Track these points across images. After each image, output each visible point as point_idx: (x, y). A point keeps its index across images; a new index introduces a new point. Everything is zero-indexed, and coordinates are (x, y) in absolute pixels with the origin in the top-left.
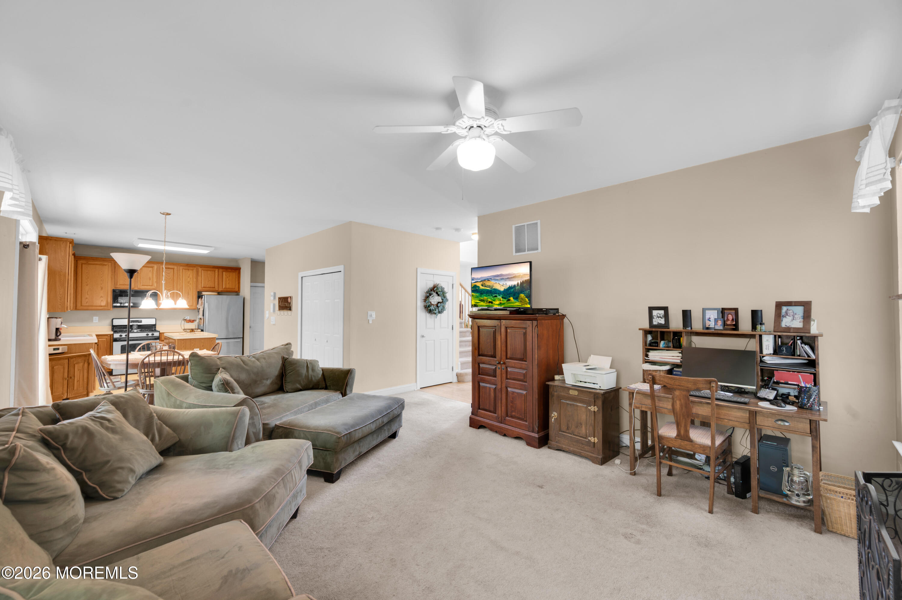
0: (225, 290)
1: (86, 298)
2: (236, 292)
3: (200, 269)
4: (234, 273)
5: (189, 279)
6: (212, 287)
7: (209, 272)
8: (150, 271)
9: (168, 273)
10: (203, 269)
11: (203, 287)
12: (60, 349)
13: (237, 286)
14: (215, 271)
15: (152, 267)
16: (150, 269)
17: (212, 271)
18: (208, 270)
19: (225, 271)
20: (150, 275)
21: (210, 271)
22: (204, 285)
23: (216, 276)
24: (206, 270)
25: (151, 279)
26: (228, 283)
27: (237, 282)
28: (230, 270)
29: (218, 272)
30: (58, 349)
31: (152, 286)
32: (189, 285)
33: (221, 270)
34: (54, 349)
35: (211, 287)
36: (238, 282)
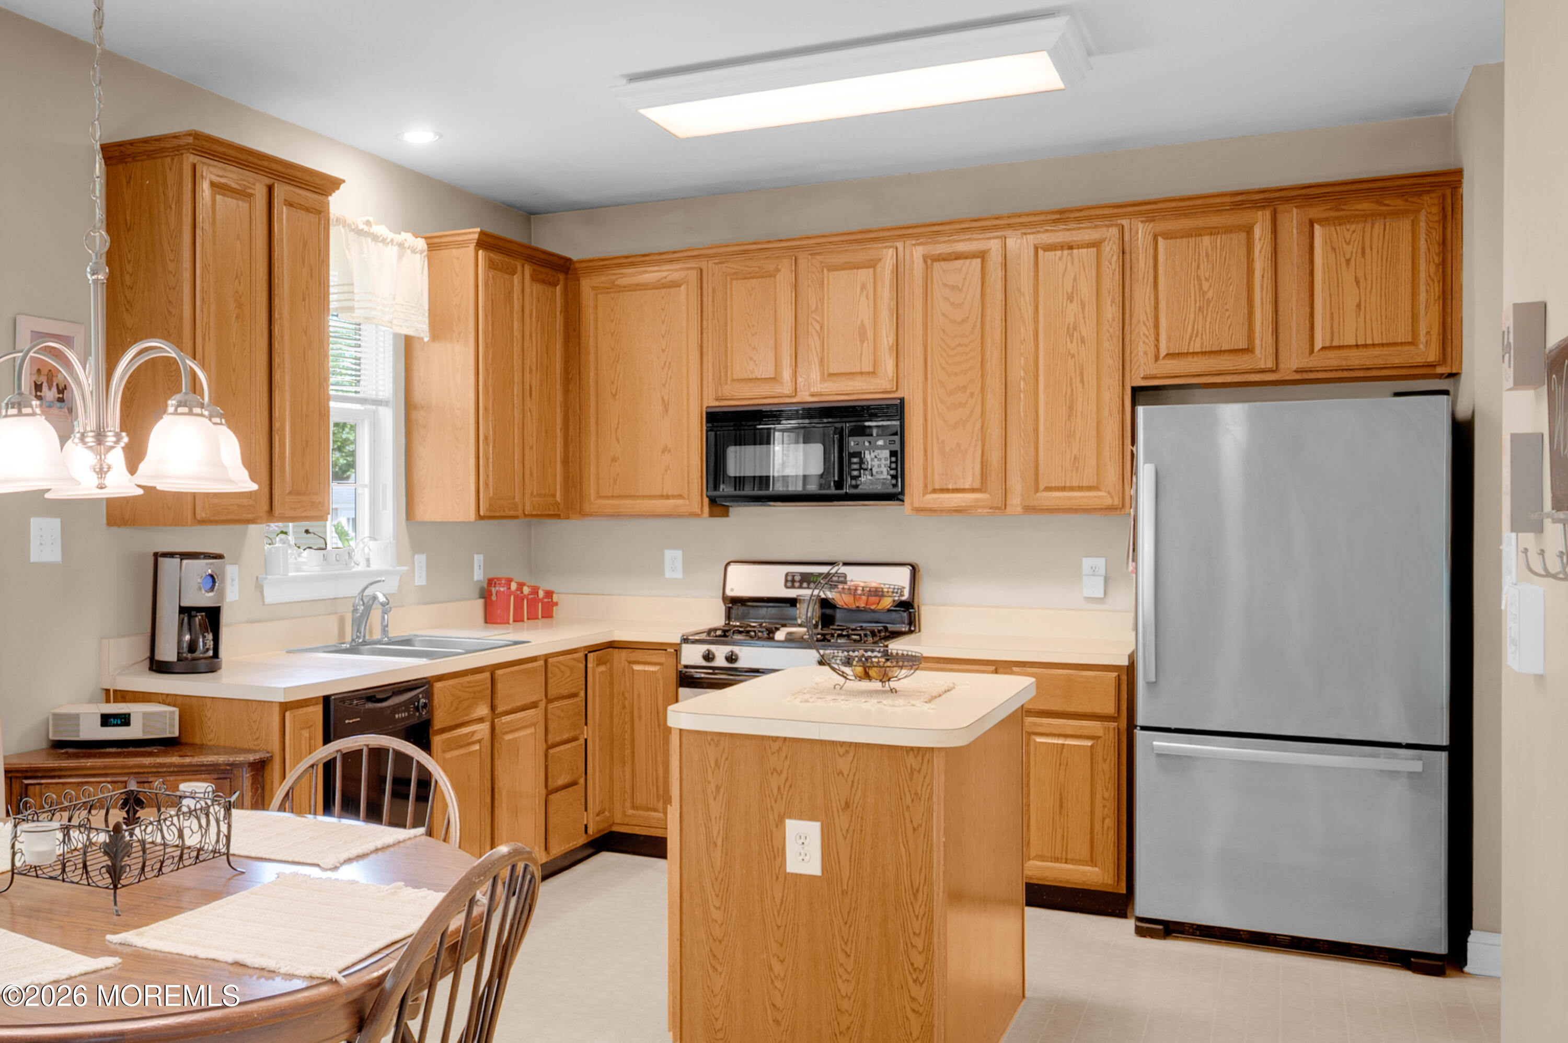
0: (1333, 360)
1: (614, 459)
2: (1426, 370)
3: (1141, 232)
4: (1405, 225)
5: (1073, 308)
6: (1225, 347)
7: (1206, 240)
8: (863, 287)
9: (955, 288)
10: (1162, 226)
11: (1169, 355)
12: (133, 720)
13: (1429, 322)
14: (1249, 231)
15: (872, 264)
16: (864, 275)
17: (1228, 230)
18: (1199, 232)
19: (1323, 221)
20: (864, 312)
21: (1213, 231)
22: (1169, 339)
23: (1261, 263)
24: (1188, 234)
25: (870, 334)
26: (1350, 303)
27: (1427, 294)
28: (1367, 206)
29: (1274, 231)
30: (125, 720)
31: (873, 373)
32: (1072, 347)
33: (1292, 219)
34: (106, 720)
35: (1220, 352)
36: (1437, 289)
